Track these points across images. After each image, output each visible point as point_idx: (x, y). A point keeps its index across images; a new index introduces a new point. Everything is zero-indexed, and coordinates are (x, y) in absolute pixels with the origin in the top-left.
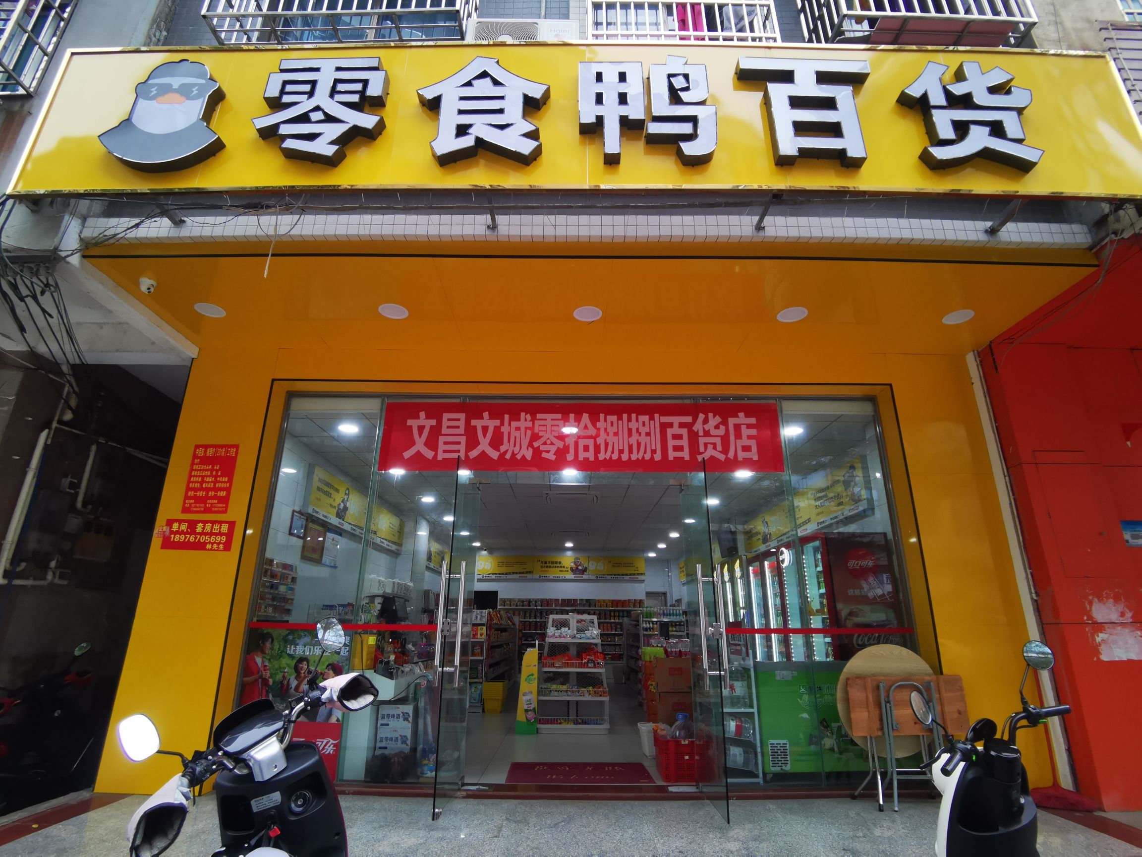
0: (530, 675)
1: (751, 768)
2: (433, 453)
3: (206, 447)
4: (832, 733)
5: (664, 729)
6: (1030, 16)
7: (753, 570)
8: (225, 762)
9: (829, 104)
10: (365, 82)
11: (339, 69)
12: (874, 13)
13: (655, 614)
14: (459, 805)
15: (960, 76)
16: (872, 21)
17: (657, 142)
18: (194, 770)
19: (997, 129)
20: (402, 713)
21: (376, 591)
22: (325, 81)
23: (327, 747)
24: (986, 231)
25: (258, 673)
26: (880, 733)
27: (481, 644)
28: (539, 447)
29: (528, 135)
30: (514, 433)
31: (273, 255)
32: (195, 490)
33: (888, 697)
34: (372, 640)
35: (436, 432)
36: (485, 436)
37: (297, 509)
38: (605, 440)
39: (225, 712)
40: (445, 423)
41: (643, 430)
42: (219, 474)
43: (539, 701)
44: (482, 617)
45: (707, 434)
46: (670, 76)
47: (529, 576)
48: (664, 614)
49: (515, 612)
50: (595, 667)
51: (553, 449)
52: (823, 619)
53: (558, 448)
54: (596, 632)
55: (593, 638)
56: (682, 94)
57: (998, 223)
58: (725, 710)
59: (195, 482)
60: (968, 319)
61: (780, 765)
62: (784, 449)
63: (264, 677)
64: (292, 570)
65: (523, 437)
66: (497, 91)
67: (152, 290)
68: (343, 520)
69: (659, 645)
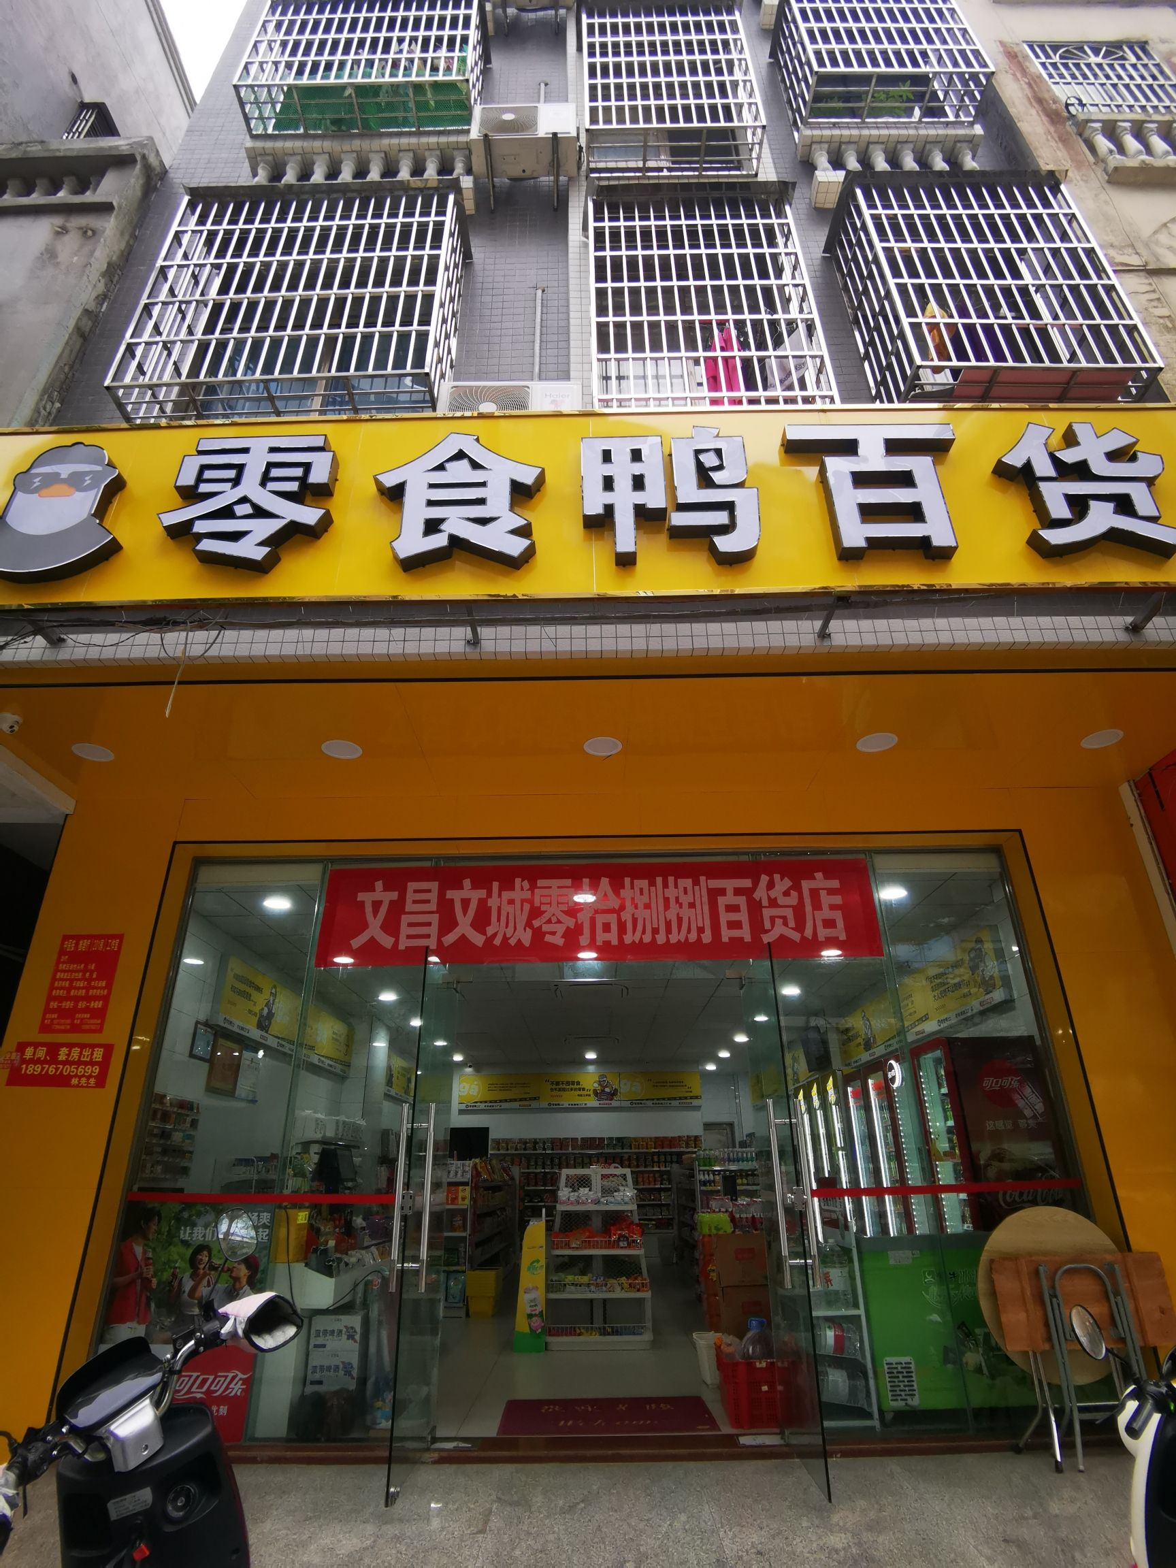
0: (534, 1262)
1: (862, 1403)
2: (393, 940)
3: (78, 938)
4: (977, 1345)
5: (732, 1346)
6: (1155, 361)
7: (852, 1092)
8: (72, 1443)
9: (905, 479)
10: (307, 467)
11: (273, 450)
12: (955, 363)
13: (717, 1160)
14: (426, 1475)
15: (1070, 439)
16: (955, 372)
17: (682, 535)
18: (25, 1460)
19: (1124, 505)
20: (346, 1327)
21: (312, 1134)
22: (255, 466)
23: (232, 1386)
24: (1127, 629)
25: (137, 1269)
26: (1047, 1347)
27: (463, 1212)
28: (541, 926)
29: (516, 532)
30: (506, 908)
31: (180, 683)
32: (60, 999)
33: (1053, 1287)
34: (302, 1217)
35: (397, 908)
36: (465, 914)
37: (202, 1018)
38: (633, 915)
39: (78, 1360)
40: (410, 896)
41: (685, 900)
42: (94, 976)
43: (548, 1301)
44: (464, 1172)
45: (773, 903)
46: (698, 452)
47: (534, 1104)
48: (729, 1160)
49: (513, 1159)
50: (629, 1246)
51: (561, 929)
52: (955, 1166)
53: (568, 928)
54: (629, 1193)
55: (626, 1203)
56: (713, 475)
57: (1141, 618)
58: (814, 1314)
59: (61, 988)
60: (1116, 741)
61: (904, 1397)
62: (881, 924)
63: (144, 1275)
64: (191, 1109)
65: (518, 912)
66: (478, 476)
67: (16, 728)
68: (267, 1032)
69: (723, 1210)
